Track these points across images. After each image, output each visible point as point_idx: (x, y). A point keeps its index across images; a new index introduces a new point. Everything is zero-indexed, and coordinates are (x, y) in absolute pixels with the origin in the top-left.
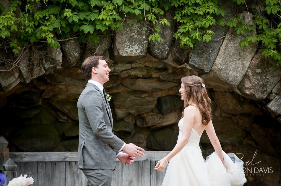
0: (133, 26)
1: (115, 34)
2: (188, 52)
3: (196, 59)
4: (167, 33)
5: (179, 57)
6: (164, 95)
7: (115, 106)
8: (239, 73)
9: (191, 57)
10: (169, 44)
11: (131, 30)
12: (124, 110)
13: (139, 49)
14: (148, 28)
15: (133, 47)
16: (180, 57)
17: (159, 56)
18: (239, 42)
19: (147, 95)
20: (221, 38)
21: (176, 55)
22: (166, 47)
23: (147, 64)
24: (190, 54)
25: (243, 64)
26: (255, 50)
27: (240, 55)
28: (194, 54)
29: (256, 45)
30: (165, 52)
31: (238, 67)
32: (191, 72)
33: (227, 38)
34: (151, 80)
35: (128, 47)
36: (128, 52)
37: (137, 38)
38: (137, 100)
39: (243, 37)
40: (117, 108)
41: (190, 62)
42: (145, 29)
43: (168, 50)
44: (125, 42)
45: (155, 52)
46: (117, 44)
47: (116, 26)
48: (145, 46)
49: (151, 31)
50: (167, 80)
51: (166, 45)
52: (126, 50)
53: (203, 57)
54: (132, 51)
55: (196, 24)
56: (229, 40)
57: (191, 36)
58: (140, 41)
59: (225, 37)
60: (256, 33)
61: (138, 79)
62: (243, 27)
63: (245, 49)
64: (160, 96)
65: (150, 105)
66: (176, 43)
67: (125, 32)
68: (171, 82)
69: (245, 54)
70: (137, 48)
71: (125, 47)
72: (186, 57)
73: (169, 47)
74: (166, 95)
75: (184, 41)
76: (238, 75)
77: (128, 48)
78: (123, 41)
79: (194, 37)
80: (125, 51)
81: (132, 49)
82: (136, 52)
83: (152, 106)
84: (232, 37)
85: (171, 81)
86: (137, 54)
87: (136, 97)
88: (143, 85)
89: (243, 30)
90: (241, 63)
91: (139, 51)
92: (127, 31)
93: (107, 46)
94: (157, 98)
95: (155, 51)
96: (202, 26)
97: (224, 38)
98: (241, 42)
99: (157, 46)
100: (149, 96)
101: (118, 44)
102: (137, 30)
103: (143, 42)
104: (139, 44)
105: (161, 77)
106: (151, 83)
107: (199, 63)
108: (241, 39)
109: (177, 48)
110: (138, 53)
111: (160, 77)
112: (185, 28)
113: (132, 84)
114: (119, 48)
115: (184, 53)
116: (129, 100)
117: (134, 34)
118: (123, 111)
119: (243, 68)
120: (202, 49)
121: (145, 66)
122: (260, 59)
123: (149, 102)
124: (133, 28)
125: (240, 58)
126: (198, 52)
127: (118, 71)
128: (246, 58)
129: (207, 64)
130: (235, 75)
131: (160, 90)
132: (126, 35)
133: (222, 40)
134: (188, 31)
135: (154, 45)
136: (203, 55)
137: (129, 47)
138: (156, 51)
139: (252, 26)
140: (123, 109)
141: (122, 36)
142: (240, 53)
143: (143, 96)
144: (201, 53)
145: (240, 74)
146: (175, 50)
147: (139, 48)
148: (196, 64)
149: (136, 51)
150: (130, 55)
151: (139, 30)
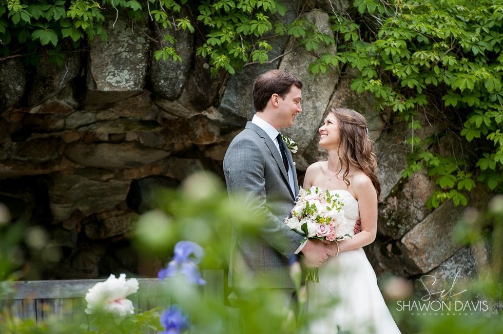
0: (120, 34)
1: (90, 48)
2: (219, 84)
3: (234, 99)
4: (181, 47)
5: (202, 95)
6: (143, 176)
7: (51, 199)
8: (308, 125)
9: (223, 95)
10: (185, 69)
11: (117, 42)
12: (69, 205)
13: (131, 79)
14: (146, 38)
15: (120, 74)
16: (204, 94)
17: (167, 92)
18: (308, 66)
19: (112, 176)
20: (276, 58)
21: (197, 90)
22: (180, 74)
23: (127, 113)
24: (221, 88)
25: (315, 108)
26: (336, 81)
27: (309, 91)
28: (229, 89)
29: (337, 72)
30: (179, 85)
31: (307, 113)
32: (206, 128)
33: (285, 58)
34: (124, 145)
35: (112, 75)
36: (111, 84)
37: (128, 57)
38: (92, 185)
39: (314, 57)
40: (55, 203)
41: (222, 105)
42: (141, 40)
43: (184, 80)
44: (107, 64)
45: (160, 84)
46: (92, 68)
47: (96, 33)
48: (142, 74)
49: (152, 43)
50: (152, 146)
51: (181, 70)
52: (109, 81)
53: (245, 94)
54: (120, 82)
55: (239, 30)
56: (290, 61)
57: (230, 53)
58: (132, 63)
59: (283, 56)
60: (335, 49)
61: (100, 145)
62: (316, 38)
63: (318, 80)
64: (135, 177)
65: (119, 194)
66: (196, 67)
67: (107, 45)
69: (317, 87)
70: (127, 77)
71: (107, 74)
72: (215, 94)
73: (185, 75)
74: (146, 175)
75: (220, 60)
76: (308, 129)
77: (112, 77)
78: (104, 63)
79: (236, 55)
80: (107, 82)
81: (118, 79)
82: (127, 85)
83: (122, 196)
84: (296, 58)
85: (160, 147)
86: (129, 88)
87: (91, 179)
88: (111, 155)
89: (316, 42)
90: (311, 106)
91: (132, 83)
92: (110, 43)
93: (73, 72)
94: (131, 181)
95: (160, 82)
96: (249, 34)
97: (280, 60)
98: (312, 65)
99: (164, 73)
100: (115, 178)
101: (95, 67)
102: (127, 41)
103: (138, 65)
104: (131, 70)
105: (141, 140)
106: (124, 151)
107: (238, 105)
108: (311, 60)
109: (199, 77)
110: (129, 86)
111: (139, 141)
112: (219, 38)
113: (87, 154)
114: (96, 77)
115: (212, 87)
116: (77, 185)
117: (123, 50)
118: (65, 207)
119: (316, 114)
120: (243, 80)
121: (121, 118)
122: (343, 99)
123: (116, 190)
124: (120, 38)
125: (309, 96)
126: (237, 84)
127: (72, 128)
128: (320, 97)
129: (252, 107)
130: (302, 128)
131: (136, 165)
132: (108, 51)
133: (277, 63)
134: (226, 42)
135: (159, 70)
136: (245, 91)
137: (114, 76)
138: (162, 82)
139: (328, 36)
140: (66, 203)
141: (102, 52)
142: (310, 87)
143: (105, 177)
144: (241, 87)
145: (310, 127)
146: (196, 81)
147: (131, 77)
148: (233, 107)
149: (127, 83)
150: (116, 90)
151: (130, 41)
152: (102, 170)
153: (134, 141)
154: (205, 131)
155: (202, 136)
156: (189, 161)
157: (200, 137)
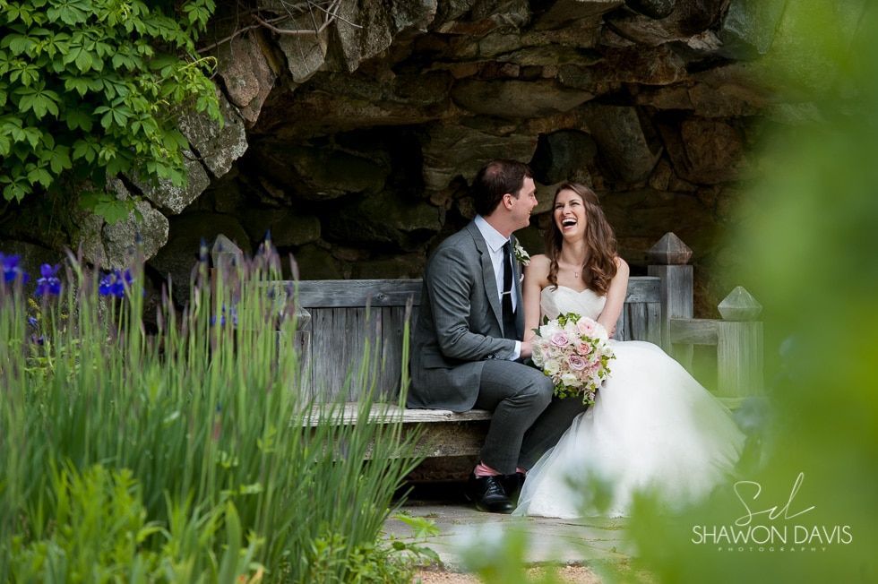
3: (742, 18)
5: (701, 11)
6: (553, 130)
7: (425, 160)
9: (726, 12)
12: (450, 169)
19: (512, 128)
28: (736, 4)
34: (539, 84)
38: (485, 141)
40: (430, 166)
41: (726, 26)
50: (575, 86)
53: (755, 12)
61: (508, 83)
64: (544, 131)
65: (523, 155)
68: (584, 91)
72: (716, 10)
74: (557, 129)
83: (525, 158)
85: (584, 88)
87: (485, 133)
88: (522, 98)
94: (539, 136)
100: (518, 131)
105: (561, 77)
106: (541, 92)
107: (747, 27)
111: (558, 78)
113: (486, 96)
116: (464, 141)
118: (445, 173)
121: (553, 43)
123: (519, 148)
127: (488, 56)
130: (824, 64)
131: (547, 112)
140: (446, 166)
143: (503, 130)
148: (741, 30)
152: (499, 120)
153: (552, 78)
154: (664, 66)
155: (659, 72)
156: (620, 109)
157: (656, 74)
